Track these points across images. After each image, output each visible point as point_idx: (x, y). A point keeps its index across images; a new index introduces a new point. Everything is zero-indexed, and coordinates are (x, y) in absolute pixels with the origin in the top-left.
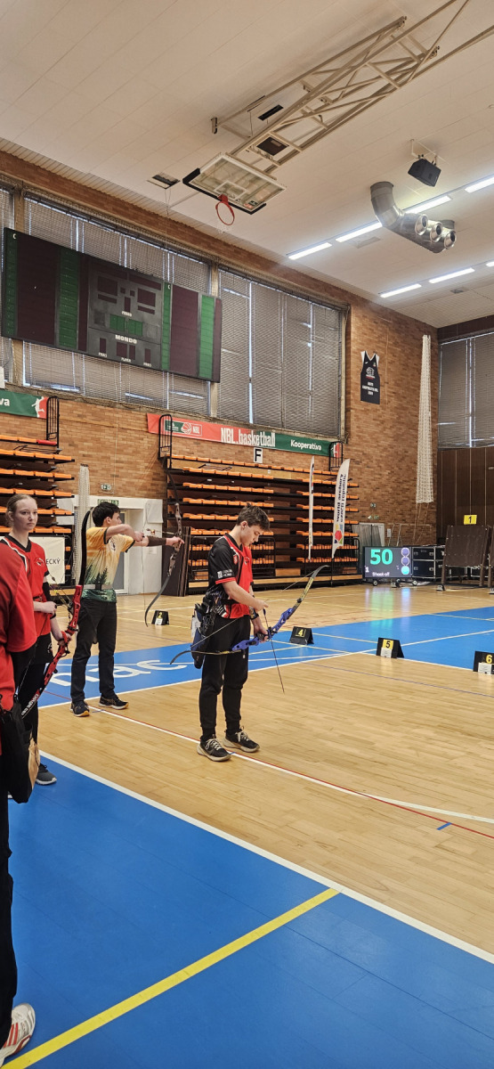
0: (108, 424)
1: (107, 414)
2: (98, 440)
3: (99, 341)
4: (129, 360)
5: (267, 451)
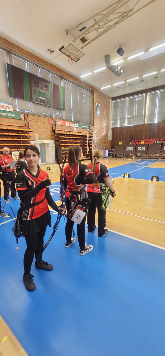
0: (40, 121)
2: (38, 126)
3: (35, 98)
4: (43, 104)
5: (77, 128)
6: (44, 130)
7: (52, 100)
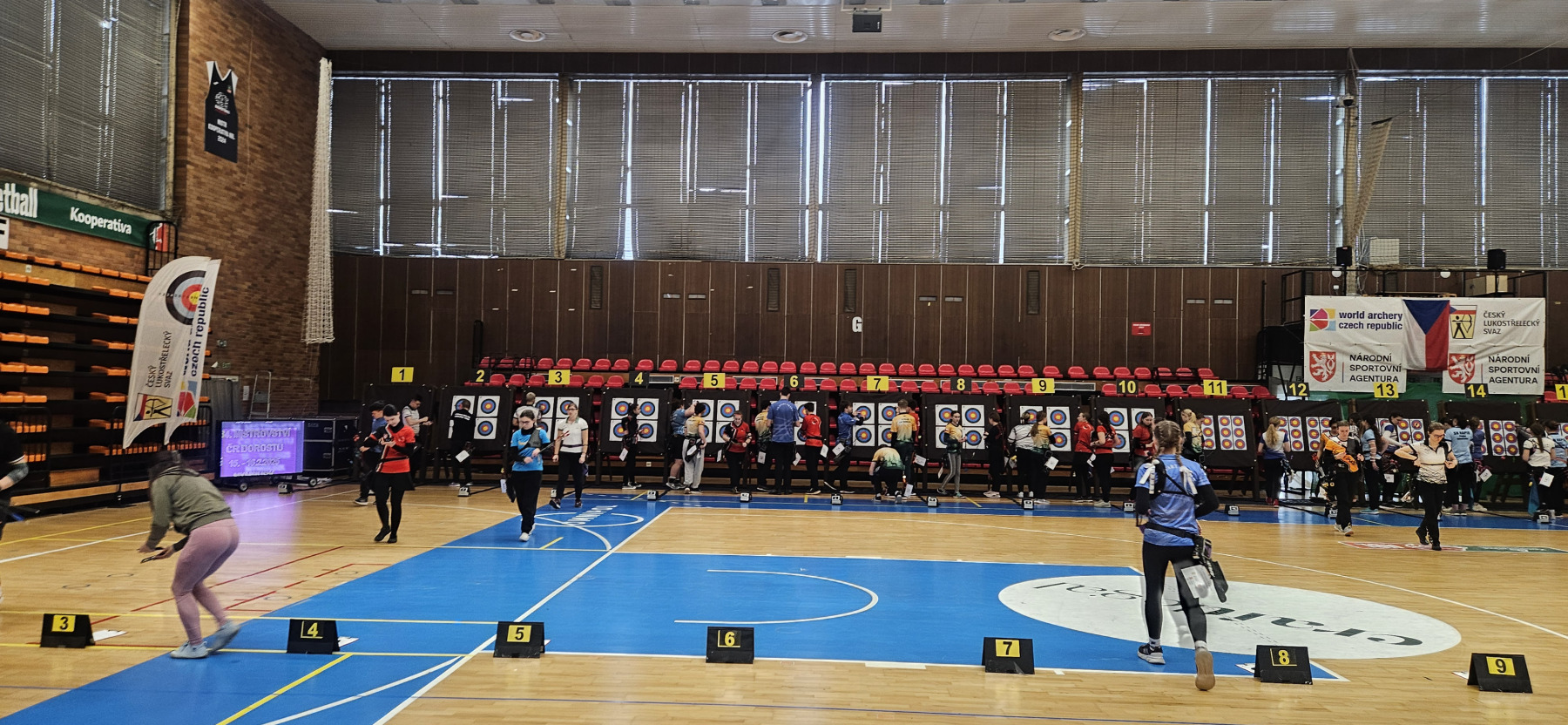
5: (19, 224)
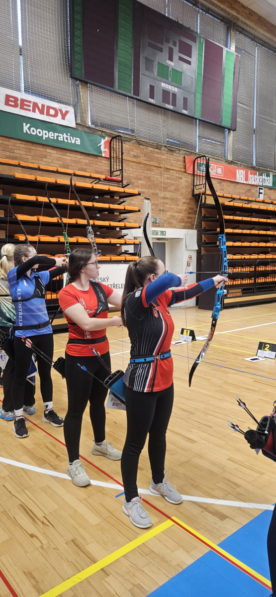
0: (156, 164)
1: (156, 155)
3: (149, 87)
4: (170, 107)
5: (267, 189)
6: (168, 195)
7: (199, 96)
